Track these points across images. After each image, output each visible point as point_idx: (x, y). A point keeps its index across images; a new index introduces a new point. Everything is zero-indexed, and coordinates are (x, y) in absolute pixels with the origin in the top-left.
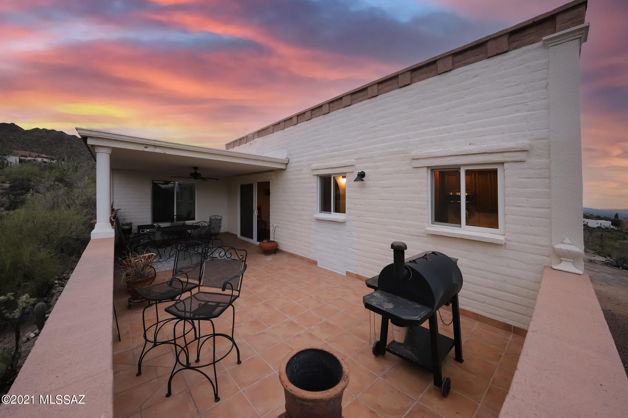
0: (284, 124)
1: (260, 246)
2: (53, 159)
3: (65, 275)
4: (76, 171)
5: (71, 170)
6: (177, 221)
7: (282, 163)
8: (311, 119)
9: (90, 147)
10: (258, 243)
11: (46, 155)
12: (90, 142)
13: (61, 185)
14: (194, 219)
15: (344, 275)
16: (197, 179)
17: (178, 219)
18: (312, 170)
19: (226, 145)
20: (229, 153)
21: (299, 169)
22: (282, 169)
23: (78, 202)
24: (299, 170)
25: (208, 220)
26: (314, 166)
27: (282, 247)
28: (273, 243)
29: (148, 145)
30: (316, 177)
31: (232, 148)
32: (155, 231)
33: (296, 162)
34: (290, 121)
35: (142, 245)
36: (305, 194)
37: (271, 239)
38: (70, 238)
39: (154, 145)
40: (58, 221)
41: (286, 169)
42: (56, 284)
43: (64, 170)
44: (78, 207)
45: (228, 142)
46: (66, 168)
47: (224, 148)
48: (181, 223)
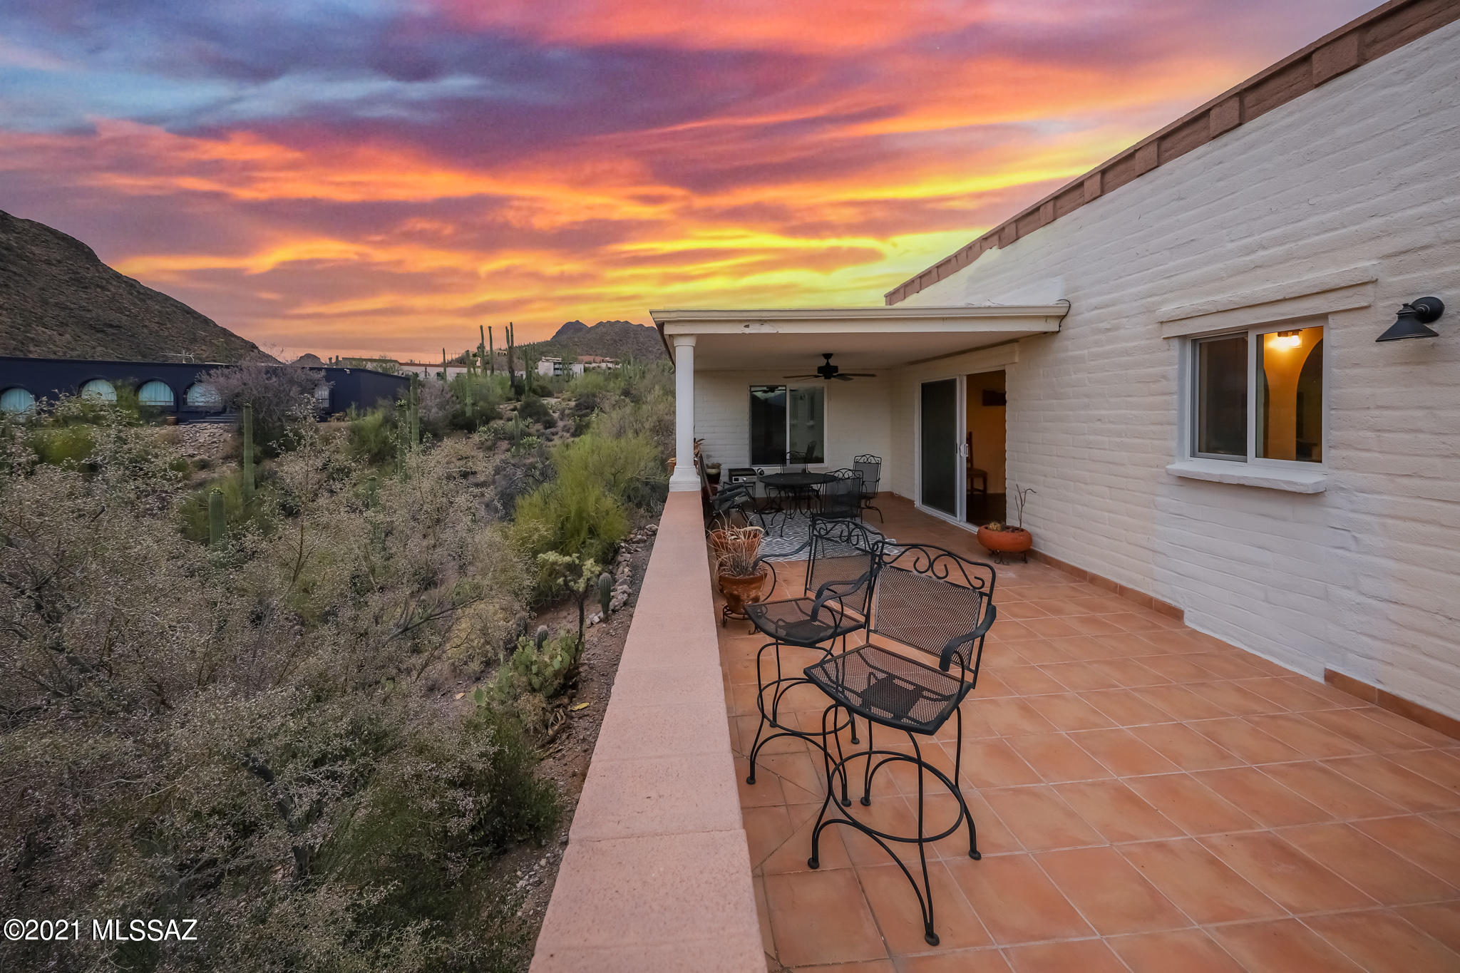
0: (1055, 205)
1: (979, 536)
2: (617, 363)
3: (632, 536)
4: (644, 377)
5: (638, 377)
6: (791, 463)
7: (1047, 318)
8: (1157, 167)
9: (667, 338)
10: (974, 529)
11: (611, 358)
12: (668, 330)
13: (627, 400)
14: (821, 460)
15: (1320, 684)
16: (830, 378)
17: (795, 459)
18: (1162, 323)
19: (886, 296)
20: (894, 312)
21: (1108, 327)
22: (1045, 333)
23: (647, 426)
24: (1108, 330)
25: (851, 466)
26: (1169, 308)
27: (1043, 548)
28: (1016, 534)
29: (749, 320)
30: (1176, 344)
31: (902, 300)
32: (754, 480)
33: (1096, 308)
34: (1076, 193)
35: (738, 506)
36: (1129, 399)
37: (1011, 521)
38: (638, 479)
39: (760, 320)
40: (624, 454)
41: (1059, 332)
42: (623, 548)
43: (631, 378)
44: (648, 433)
45: (891, 289)
46: (632, 375)
47: (882, 303)
48: (798, 467)
